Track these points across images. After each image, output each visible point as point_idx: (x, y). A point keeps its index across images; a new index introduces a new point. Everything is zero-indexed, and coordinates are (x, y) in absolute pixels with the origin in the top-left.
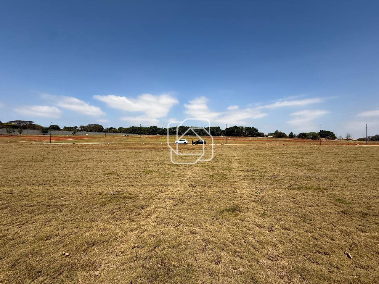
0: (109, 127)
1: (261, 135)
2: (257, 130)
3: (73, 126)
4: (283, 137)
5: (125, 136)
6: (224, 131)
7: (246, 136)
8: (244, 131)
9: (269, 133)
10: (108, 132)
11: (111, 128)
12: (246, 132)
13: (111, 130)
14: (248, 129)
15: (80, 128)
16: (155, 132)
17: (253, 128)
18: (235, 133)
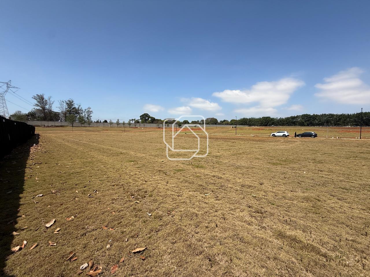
0: (223, 120)
3: (196, 121)
5: (233, 127)
10: (221, 124)
11: (224, 121)
13: (224, 123)
15: (201, 121)
16: (268, 123)
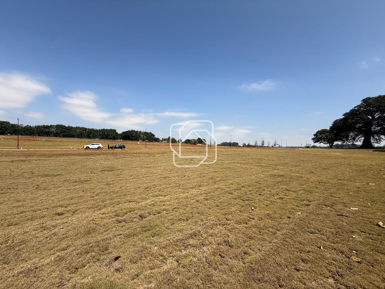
1: (157, 140)
2: (154, 136)
4: (175, 142)
6: (121, 135)
7: (143, 140)
8: (142, 136)
9: (163, 138)
12: (144, 137)
14: (146, 133)
17: (150, 133)
18: (133, 137)
